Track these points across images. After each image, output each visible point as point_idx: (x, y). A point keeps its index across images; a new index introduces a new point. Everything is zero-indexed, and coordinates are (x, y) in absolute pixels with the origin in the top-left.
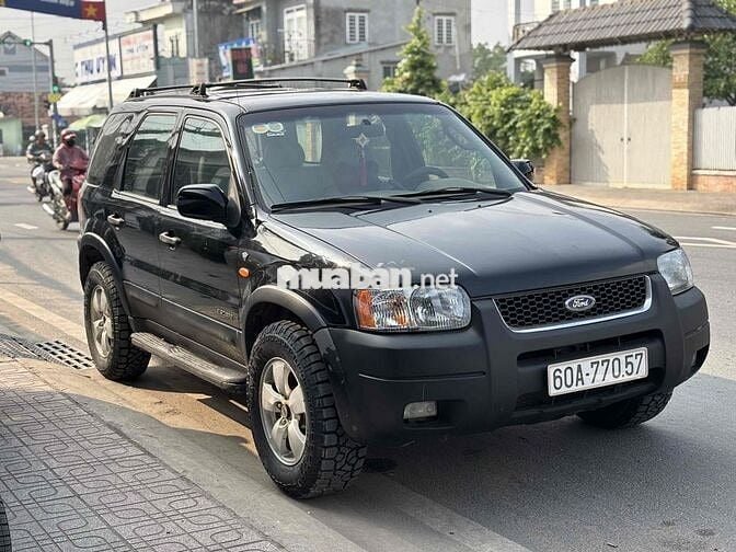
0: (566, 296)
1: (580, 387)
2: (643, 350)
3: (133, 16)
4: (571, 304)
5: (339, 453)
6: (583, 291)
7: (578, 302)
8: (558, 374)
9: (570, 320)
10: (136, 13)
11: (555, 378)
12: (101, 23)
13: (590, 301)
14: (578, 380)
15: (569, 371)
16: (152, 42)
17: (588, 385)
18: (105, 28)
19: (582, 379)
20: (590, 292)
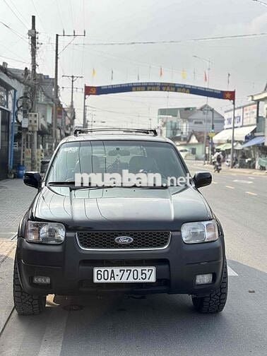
0: (117, 236)
1: (113, 281)
2: (154, 269)
3: (251, 98)
4: (118, 240)
5: (22, 295)
6: (127, 234)
7: (123, 239)
8: (99, 272)
9: (116, 248)
10: (252, 96)
11: (98, 274)
12: (232, 101)
13: (130, 240)
14: (111, 277)
15: (106, 272)
16: (256, 110)
17: (117, 280)
18: (234, 104)
19: (114, 277)
20: (131, 236)
